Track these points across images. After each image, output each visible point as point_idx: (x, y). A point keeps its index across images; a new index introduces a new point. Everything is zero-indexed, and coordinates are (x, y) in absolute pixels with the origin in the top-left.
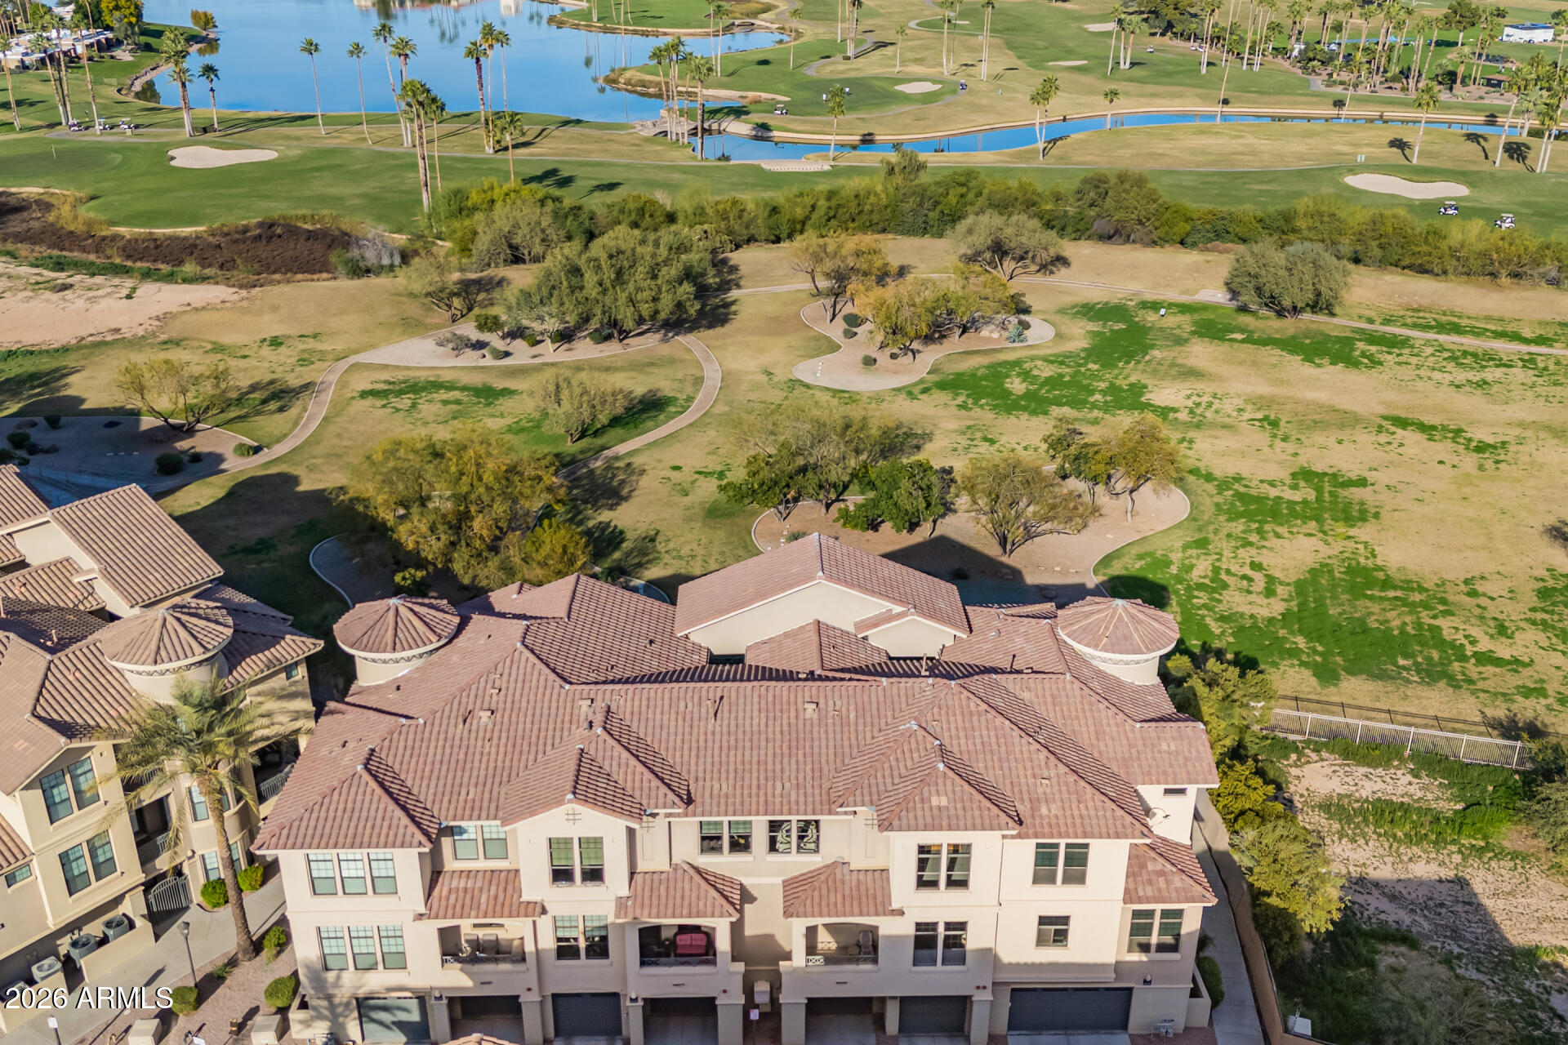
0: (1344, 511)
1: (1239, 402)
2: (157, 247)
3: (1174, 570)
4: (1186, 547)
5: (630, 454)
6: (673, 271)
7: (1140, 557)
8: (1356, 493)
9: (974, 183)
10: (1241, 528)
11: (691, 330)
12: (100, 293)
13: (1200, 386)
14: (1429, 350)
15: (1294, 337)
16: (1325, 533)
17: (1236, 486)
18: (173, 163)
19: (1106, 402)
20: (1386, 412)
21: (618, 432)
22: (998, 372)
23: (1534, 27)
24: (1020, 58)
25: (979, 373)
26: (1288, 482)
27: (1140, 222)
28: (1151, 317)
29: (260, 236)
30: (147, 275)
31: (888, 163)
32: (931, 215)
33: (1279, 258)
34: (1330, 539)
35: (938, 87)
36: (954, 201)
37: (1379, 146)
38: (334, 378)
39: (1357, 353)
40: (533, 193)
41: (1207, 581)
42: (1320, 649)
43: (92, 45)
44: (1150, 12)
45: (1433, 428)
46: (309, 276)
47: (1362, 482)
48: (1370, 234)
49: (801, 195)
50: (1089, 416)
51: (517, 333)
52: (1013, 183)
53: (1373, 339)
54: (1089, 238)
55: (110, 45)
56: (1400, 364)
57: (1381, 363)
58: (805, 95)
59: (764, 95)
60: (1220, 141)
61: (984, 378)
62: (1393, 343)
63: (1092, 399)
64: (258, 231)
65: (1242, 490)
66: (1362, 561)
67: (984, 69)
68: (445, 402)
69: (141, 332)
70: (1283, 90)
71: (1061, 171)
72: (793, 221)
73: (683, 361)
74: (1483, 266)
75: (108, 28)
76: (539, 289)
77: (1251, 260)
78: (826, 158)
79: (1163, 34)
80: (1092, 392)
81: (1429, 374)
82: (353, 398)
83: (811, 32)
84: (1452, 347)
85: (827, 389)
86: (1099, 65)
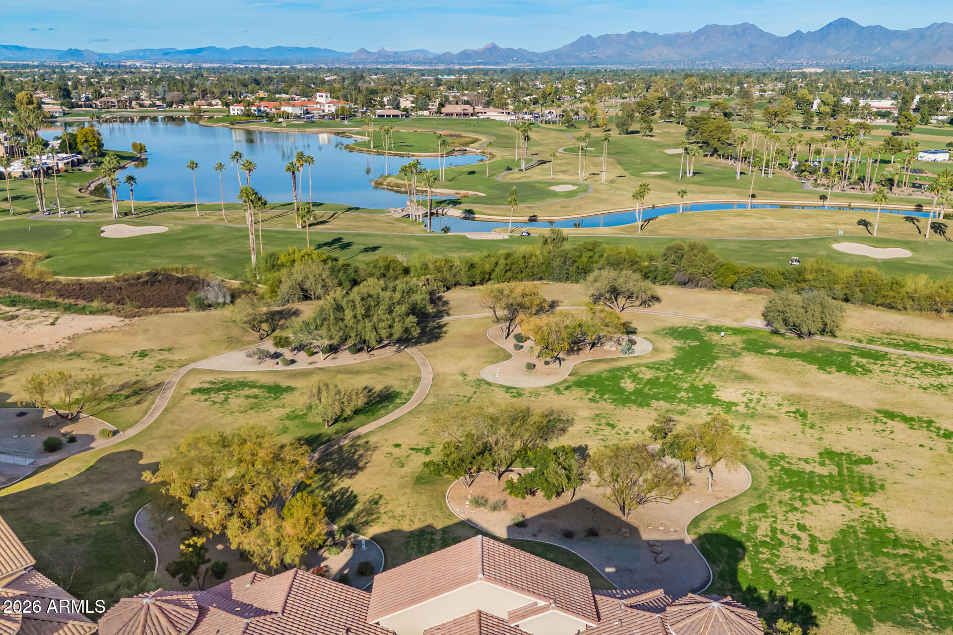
0: (859, 483)
1: (778, 399)
2: (81, 289)
3: (744, 530)
4: (751, 511)
5: (367, 435)
6: (403, 308)
7: (719, 519)
8: (865, 469)
9: (598, 249)
10: (788, 496)
11: (416, 344)
12: (35, 321)
13: (751, 387)
14: (901, 362)
15: (810, 352)
16: (847, 500)
17: (782, 463)
18: (103, 235)
19: (689, 398)
20: (879, 407)
21: (361, 418)
22: (616, 375)
23: (937, 152)
24: (625, 170)
25: (603, 375)
26: (817, 460)
27: (705, 274)
28: (715, 337)
29: (147, 282)
30: (68, 309)
31: (544, 237)
32: (571, 268)
33: (797, 299)
34: (851, 505)
35: (575, 188)
36: (586, 260)
37: (851, 224)
38: (176, 379)
39: (854, 364)
40: (319, 256)
41: (768, 539)
42: (855, 598)
43: (68, 163)
44: (703, 142)
45: (912, 419)
46: (171, 309)
47: (869, 461)
48: (854, 283)
49: (489, 256)
50: (678, 408)
51: (300, 348)
52: (622, 249)
53: (863, 354)
54: (672, 283)
55: (80, 163)
56: (883, 372)
57: (870, 371)
58: (495, 192)
59: (470, 193)
60: (751, 221)
61: (607, 379)
62: (877, 357)
63: (679, 396)
64: (147, 278)
65: (786, 466)
66: (876, 523)
67: (603, 177)
68: (247, 397)
69: (56, 347)
70: (787, 189)
71: (653, 239)
72: (484, 273)
73: (409, 366)
74: (930, 305)
75: (80, 153)
76: (315, 319)
77: (779, 302)
78: (506, 231)
79: (712, 156)
80: (679, 390)
81: (903, 379)
82: (187, 394)
83: (501, 155)
84: (916, 360)
85: (502, 386)
86: (674, 174)
